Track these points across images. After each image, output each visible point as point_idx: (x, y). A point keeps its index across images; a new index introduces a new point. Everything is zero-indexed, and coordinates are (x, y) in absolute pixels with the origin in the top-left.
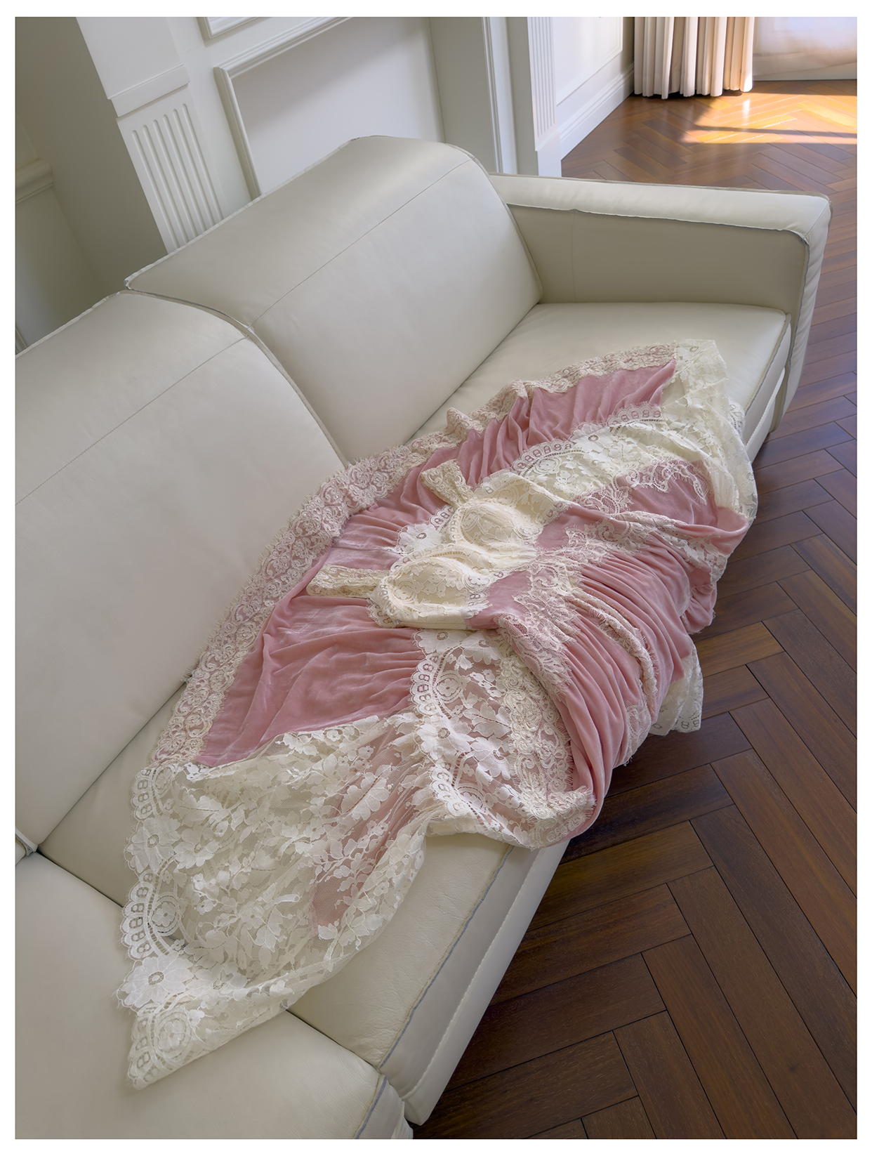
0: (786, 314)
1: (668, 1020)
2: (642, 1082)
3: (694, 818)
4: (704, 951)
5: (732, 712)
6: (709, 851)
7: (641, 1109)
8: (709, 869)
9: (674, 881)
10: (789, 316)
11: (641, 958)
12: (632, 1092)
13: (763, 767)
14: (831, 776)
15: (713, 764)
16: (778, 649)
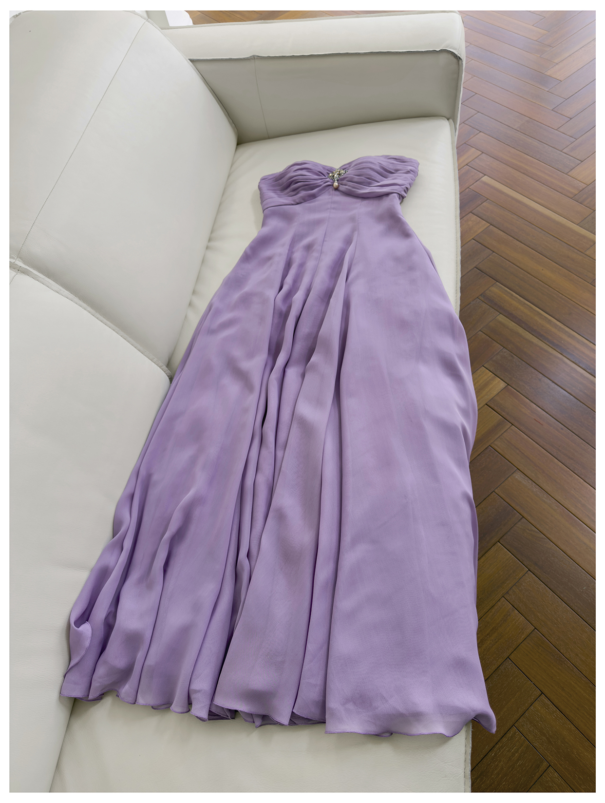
0: (448, 119)
1: (546, 701)
2: (548, 754)
3: (501, 538)
4: (548, 638)
5: (493, 445)
6: (521, 560)
7: (556, 774)
8: (527, 575)
9: (507, 593)
10: (451, 120)
11: (510, 662)
12: (545, 764)
13: (530, 481)
14: (575, 472)
15: (496, 491)
16: (502, 385)
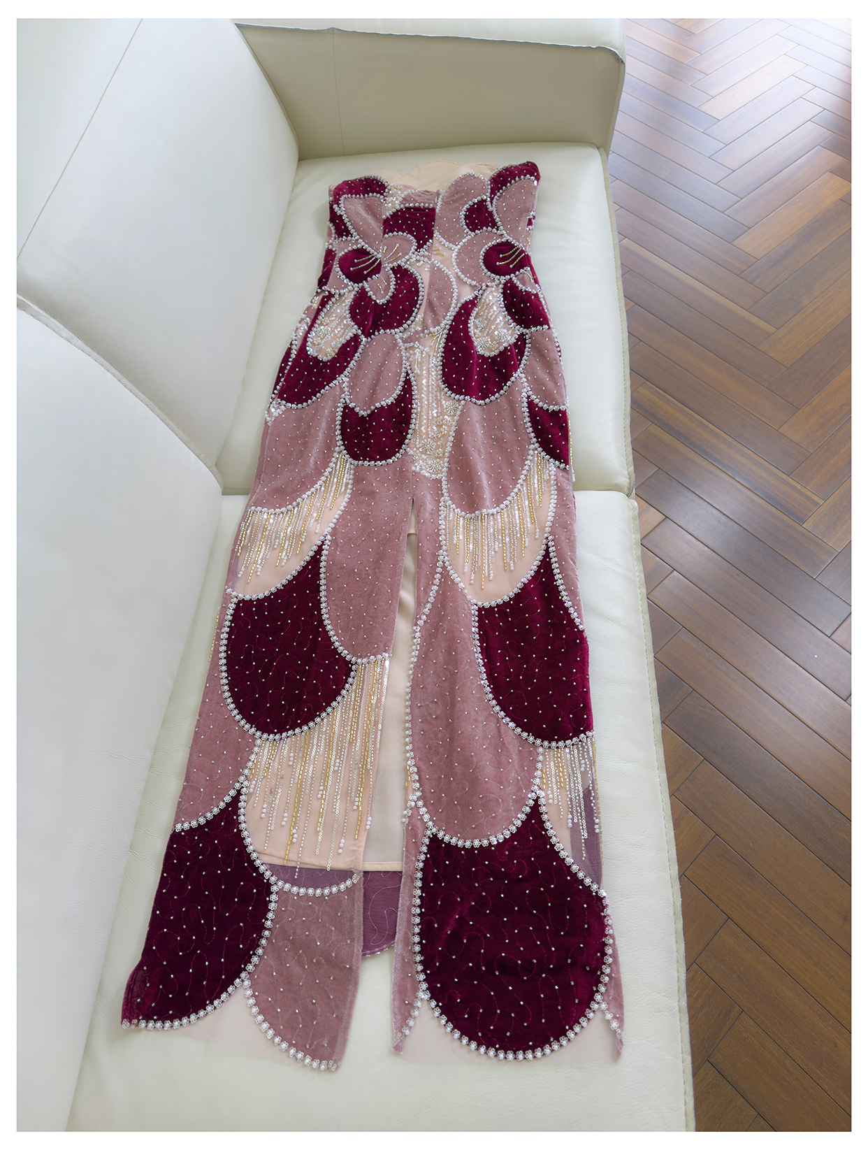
0: (598, 148)
1: (734, 927)
2: (740, 996)
4: (733, 847)
6: (694, 747)
7: (751, 1022)
8: (702, 765)
10: (602, 150)
12: (736, 1010)
13: (700, 643)
16: (659, 517)
